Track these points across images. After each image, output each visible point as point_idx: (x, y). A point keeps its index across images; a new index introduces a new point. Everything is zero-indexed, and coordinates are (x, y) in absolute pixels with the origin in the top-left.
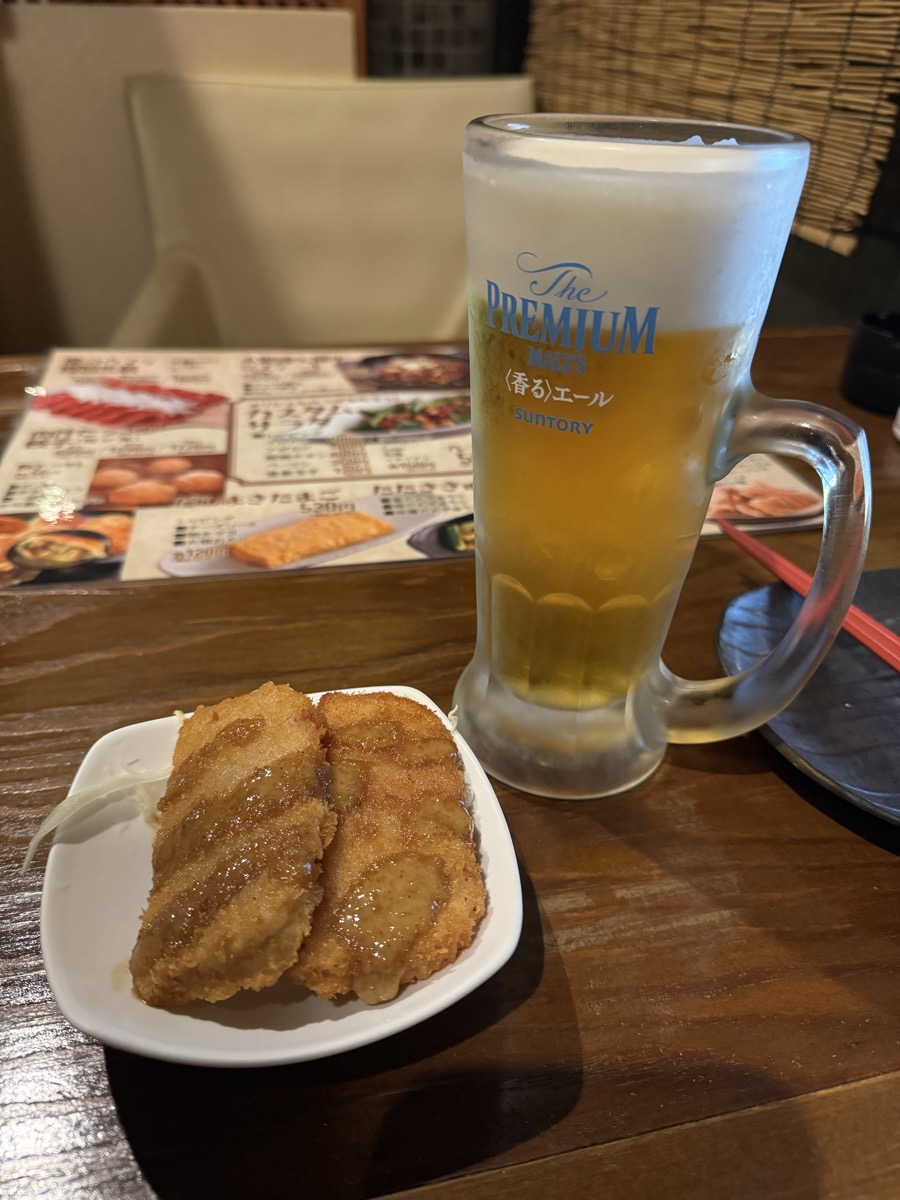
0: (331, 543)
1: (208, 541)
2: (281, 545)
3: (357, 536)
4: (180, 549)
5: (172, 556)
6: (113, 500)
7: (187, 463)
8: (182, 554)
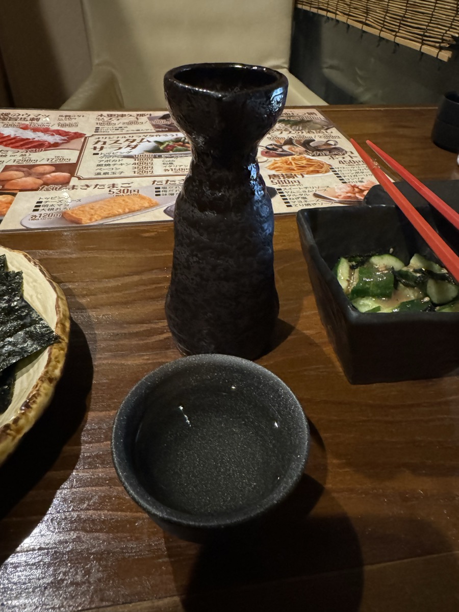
0: (121, 211)
2: (92, 212)
4: (36, 213)
5: (30, 217)
6: (6, 187)
7: (53, 168)
8: (35, 216)
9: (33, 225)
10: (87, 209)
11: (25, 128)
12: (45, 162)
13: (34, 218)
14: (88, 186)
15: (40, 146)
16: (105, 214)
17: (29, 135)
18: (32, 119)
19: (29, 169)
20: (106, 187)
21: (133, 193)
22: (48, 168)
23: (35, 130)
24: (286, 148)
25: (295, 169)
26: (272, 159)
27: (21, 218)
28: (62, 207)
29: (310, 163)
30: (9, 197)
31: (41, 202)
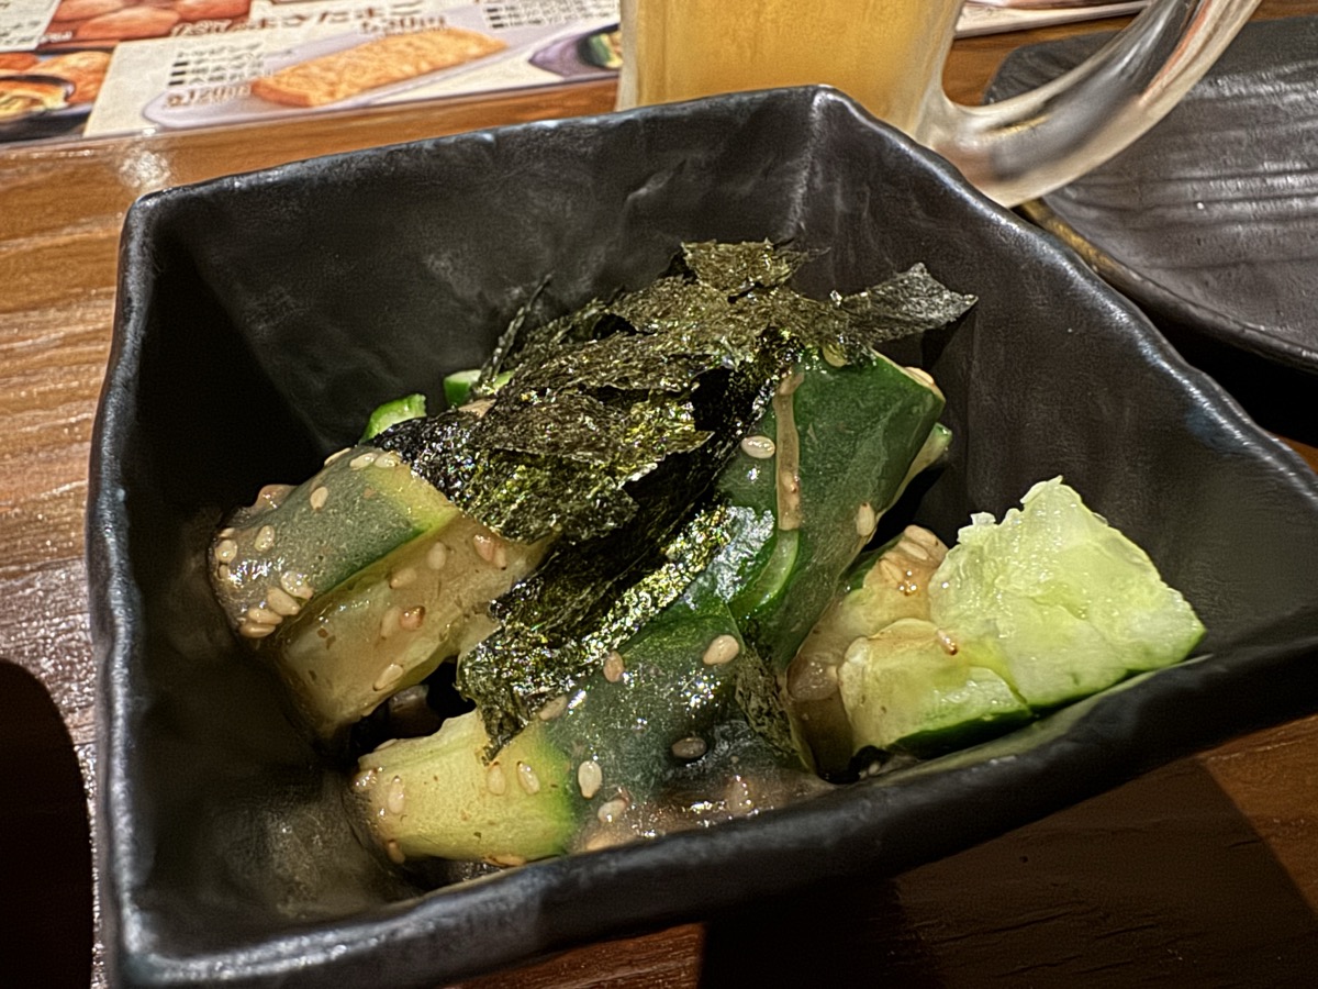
0: (408, 69)
1: (221, 78)
2: (331, 76)
3: (450, 58)
4: (176, 90)
5: (163, 100)
6: (83, 34)
8: (179, 98)
9: (178, 118)
10: (315, 70)
13: (175, 101)
14: (301, 18)
16: (366, 80)
20: (351, 16)
21: (428, 26)
27: (140, 105)
28: (246, 71)
30: (99, 58)
31: (185, 64)
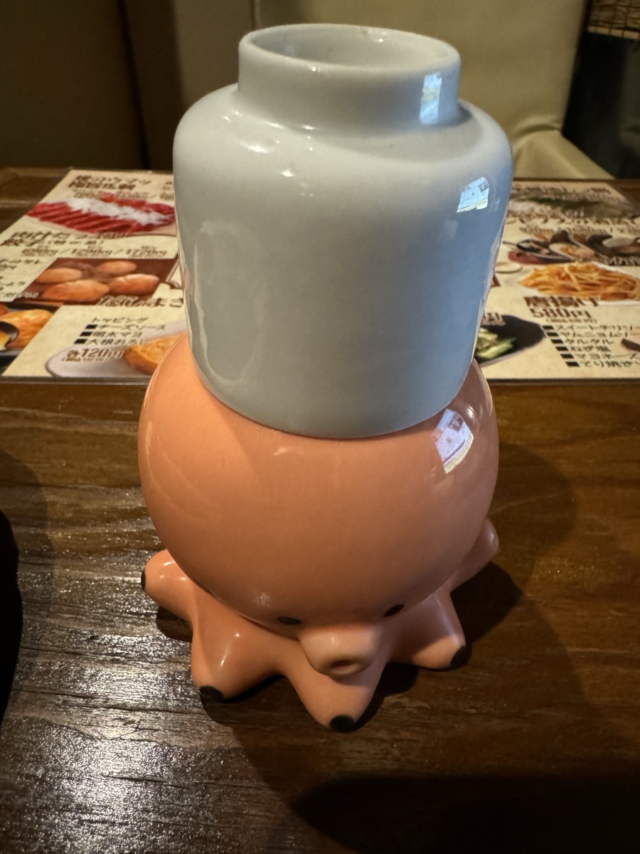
5: (65, 355)
6: (46, 295)
7: (132, 266)
8: (76, 353)
9: (66, 370)
11: (108, 199)
12: (124, 255)
13: (72, 356)
15: (124, 228)
17: (112, 211)
18: (122, 187)
19: (91, 266)
22: (125, 266)
23: (122, 203)
24: (556, 248)
25: (578, 288)
26: (531, 268)
27: (50, 355)
28: (128, 338)
29: (607, 279)
30: (43, 314)
31: (93, 327)
